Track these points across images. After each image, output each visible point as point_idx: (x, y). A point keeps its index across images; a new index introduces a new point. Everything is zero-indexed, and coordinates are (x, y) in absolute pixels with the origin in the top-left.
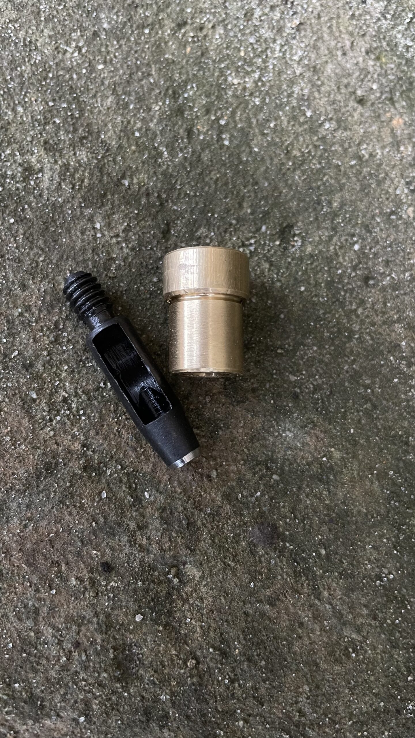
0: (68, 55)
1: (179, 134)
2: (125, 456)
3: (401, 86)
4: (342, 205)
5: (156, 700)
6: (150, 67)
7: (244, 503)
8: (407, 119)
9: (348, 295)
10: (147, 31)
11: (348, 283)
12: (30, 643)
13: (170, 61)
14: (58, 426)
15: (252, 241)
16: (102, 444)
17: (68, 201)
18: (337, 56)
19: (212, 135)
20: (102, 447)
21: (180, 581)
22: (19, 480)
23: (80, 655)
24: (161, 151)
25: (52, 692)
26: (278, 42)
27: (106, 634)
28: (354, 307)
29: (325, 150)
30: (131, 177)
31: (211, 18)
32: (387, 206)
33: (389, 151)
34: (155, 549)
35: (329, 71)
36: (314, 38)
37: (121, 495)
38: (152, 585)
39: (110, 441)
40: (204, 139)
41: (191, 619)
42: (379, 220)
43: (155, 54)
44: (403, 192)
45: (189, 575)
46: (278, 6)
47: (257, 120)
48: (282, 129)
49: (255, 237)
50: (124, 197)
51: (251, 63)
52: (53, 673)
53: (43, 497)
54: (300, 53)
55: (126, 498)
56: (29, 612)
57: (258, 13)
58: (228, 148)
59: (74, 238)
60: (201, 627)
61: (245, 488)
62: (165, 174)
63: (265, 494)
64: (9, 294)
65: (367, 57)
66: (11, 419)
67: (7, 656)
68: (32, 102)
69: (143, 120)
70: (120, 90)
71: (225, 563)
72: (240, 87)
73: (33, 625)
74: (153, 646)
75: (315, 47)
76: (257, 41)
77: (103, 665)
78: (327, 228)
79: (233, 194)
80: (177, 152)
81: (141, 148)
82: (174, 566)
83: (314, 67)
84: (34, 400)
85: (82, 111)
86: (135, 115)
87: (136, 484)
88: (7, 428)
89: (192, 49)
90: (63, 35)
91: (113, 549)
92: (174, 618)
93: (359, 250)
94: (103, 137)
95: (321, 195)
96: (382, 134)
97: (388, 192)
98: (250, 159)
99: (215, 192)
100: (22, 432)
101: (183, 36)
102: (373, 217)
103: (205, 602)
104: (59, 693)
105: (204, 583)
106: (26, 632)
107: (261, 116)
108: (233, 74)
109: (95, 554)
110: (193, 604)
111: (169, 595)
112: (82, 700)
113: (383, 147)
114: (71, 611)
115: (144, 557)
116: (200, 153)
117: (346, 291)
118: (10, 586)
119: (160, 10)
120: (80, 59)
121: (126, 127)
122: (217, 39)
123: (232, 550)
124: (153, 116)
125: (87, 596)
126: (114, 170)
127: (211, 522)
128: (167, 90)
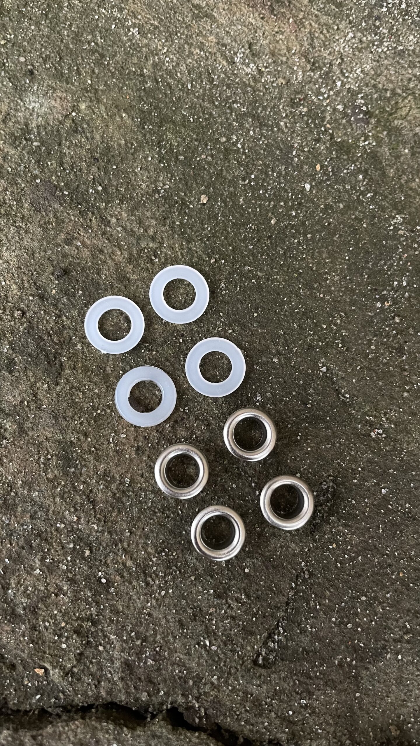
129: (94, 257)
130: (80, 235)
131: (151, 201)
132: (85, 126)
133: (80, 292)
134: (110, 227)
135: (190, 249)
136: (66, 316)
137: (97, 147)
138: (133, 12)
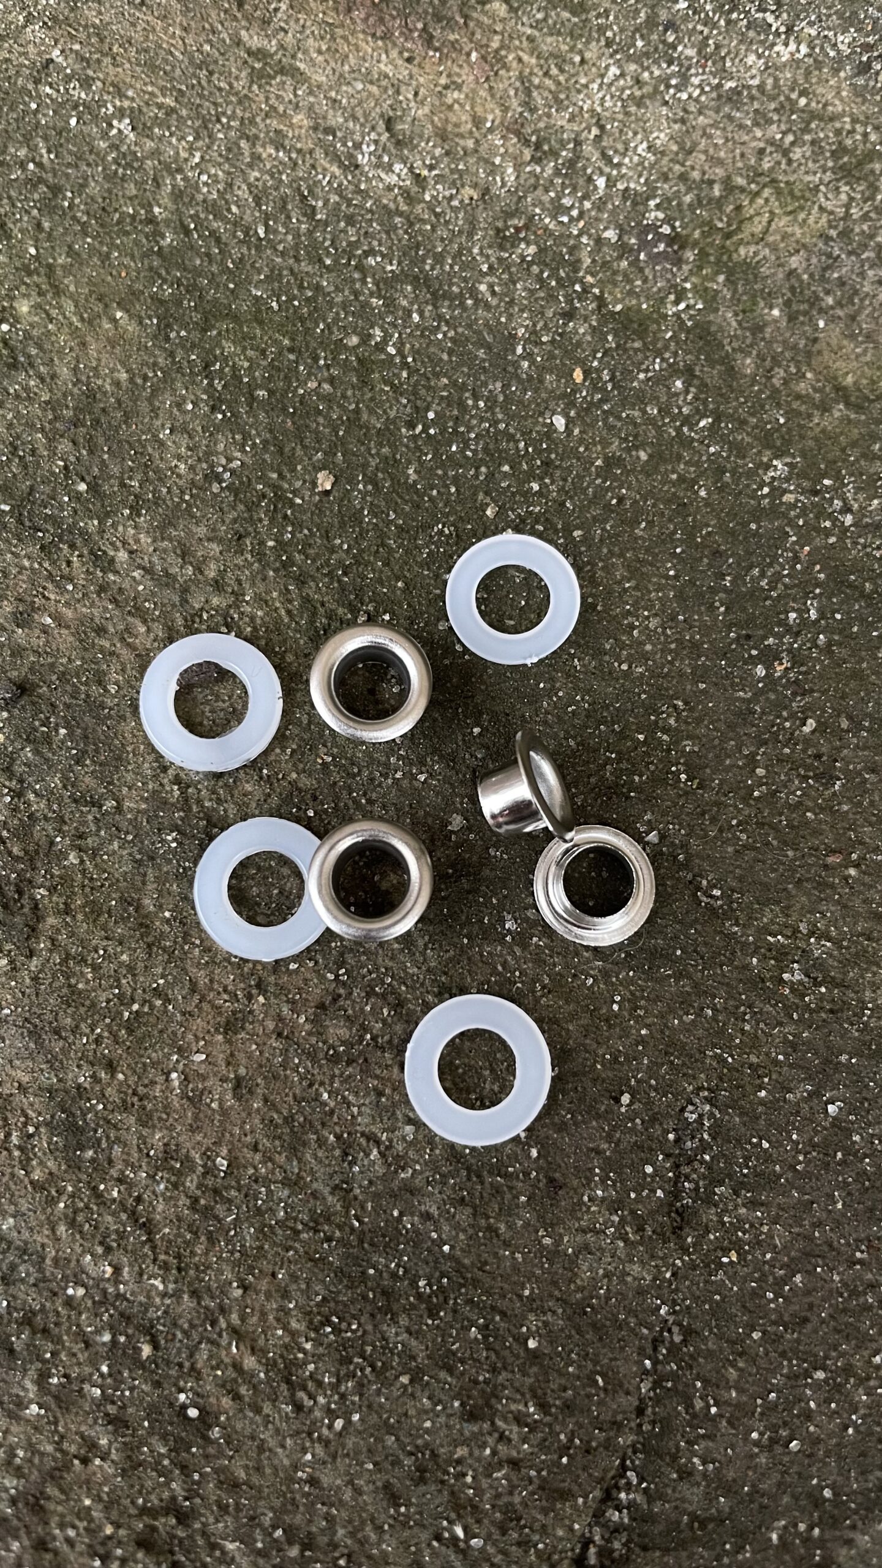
129: (85, 646)
130: (48, 599)
131: (203, 501)
132: (34, 351)
133: (63, 731)
134: (116, 572)
135: (307, 600)
136: (35, 792)
137: (65, 395)
138: (113, 84)
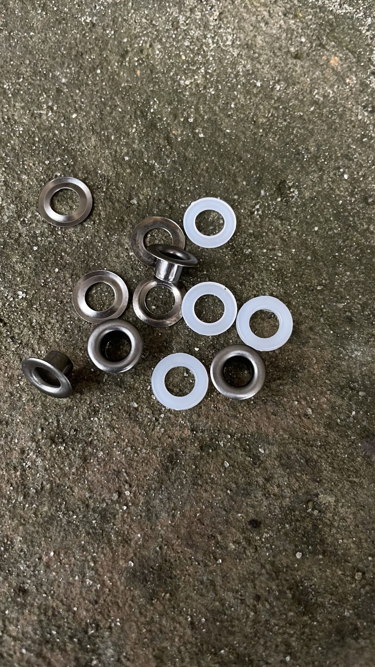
0: (44, 117)
1: (160, 144)
2: (229, 425)
3: (325, 30)
4: (318, 146)
5: (343, 618)
6: (114, 99)
7: (345, 426)
8: (341, 55)
9: (356, 218)
10: (99, 71)
11: (353, 209)
12: (218, 611)
13: (128, 88)
14: (165, 422)
15: (258, 207)
16: (207, 423)
17: (95, 236)
18: (262, 27)
19: (187, 134)
20: (208, 425)
21: (320, 511)
22: (152, 480)
23: (264, 605)
24: (152, 164)
25: (254, 646)
26: (209, 36)
27: (278, 579)
28: (365, 226)
29: (285, 108)
30: (137, 195)
31: (146, 39)
32: (356, 133)
33: (338, 87)
34: (287, 492)
35: (260, 42)
36: (237, 21)
37: (240, 459)
38: (298, 524)
39: (212, 417)
40: (182, 140)
41: (342, 539)
42: (354, 147)
43: (113, 87)
44: (364, 115)
45: (324, 504)
46: (196, 7)
47: (219, 107)
48: (243, 106)
49: (258, 202)
50: (138, 214)
51: (194, 63)
52: (248, 630)
53: (177, 486)
54: (230, 38)
55: (245, 459)
56: (207, 586)
57: (182, 19)
58: (204, 139)
59: (112, 264)
60: (354, 542)
61: (340, 413)
62: (162, 181)
63: (359, 412)
64: (80, 330)
65: (286, 18)
66: (124, 433)
67: (204, 630)
68: (31, 167)
69: (127, 144)
70: (97, 128)
71: (350, 482)
72: (194, 86)
73: (214, 595)
74: (320, 574)
75: (241, 28)
76: (191, 43)
77: (286, 607)
78: (314, 171)
79: (225, 174)
80: (165, 159)
81: (135, 168)
82: (309, 501)
83: (247, 44)
84: (136, 409)
85: (74, 158)
86: (118, 144)
87: (248, 445)
88: (124, 441)
89: (141, 70)
90: (33, 102)
91: (253, 506)
92: (328, 544)
93: (348, 178)
94: (100, 172)
95: (297, 146)
96: (326, 75)
97: (351, 122)
98: (226, 141)
99: (210, 179)
100: (138, 439)
101: (129, 63)
102: (349, 147)
103: (348, 520)
104: (260, 644)
105: (340, 504)
106: (211, 603)
107: (221, 102)
108: (183, 77)
109: (241, 516)
110: (338, 526)
111: (315, 527)
112: (281, 642)
113: (331, 87)
114: (241, 572)
115: (281, 503)
116: (184, 153)
117: (353, 216)
118: (182, 571)
119: (101, 50)
120: (55, 116)
121: (116, 156)
122: (158, 55)
123: (352, 469)
124: (134, 138)
125: (249, 554)
126: (120, 195)
127: (324, 452)
128: (135, 112)
